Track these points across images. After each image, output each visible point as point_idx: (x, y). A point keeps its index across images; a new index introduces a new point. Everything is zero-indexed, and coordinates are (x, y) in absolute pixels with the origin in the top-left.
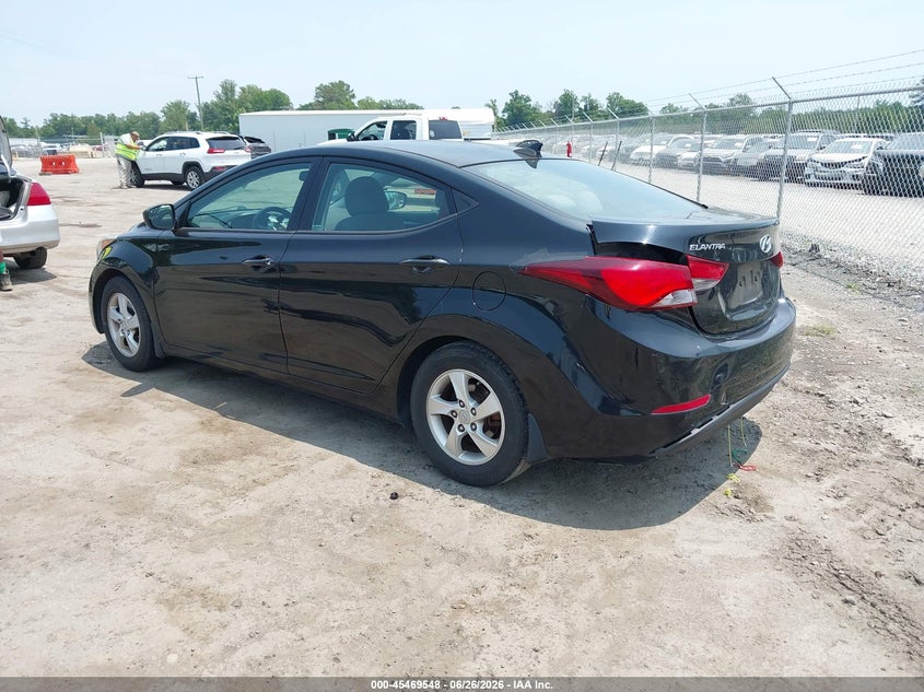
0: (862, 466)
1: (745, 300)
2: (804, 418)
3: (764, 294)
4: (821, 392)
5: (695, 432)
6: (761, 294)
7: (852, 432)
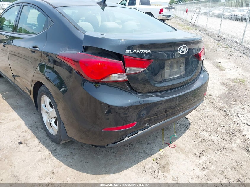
0: (224, 152)
1: (169, 76)
2: (212, 122)
3: (186, 72)
4: (225, 110)
5: (127, 139)
6: (184, 73)
7: (229, 131)
